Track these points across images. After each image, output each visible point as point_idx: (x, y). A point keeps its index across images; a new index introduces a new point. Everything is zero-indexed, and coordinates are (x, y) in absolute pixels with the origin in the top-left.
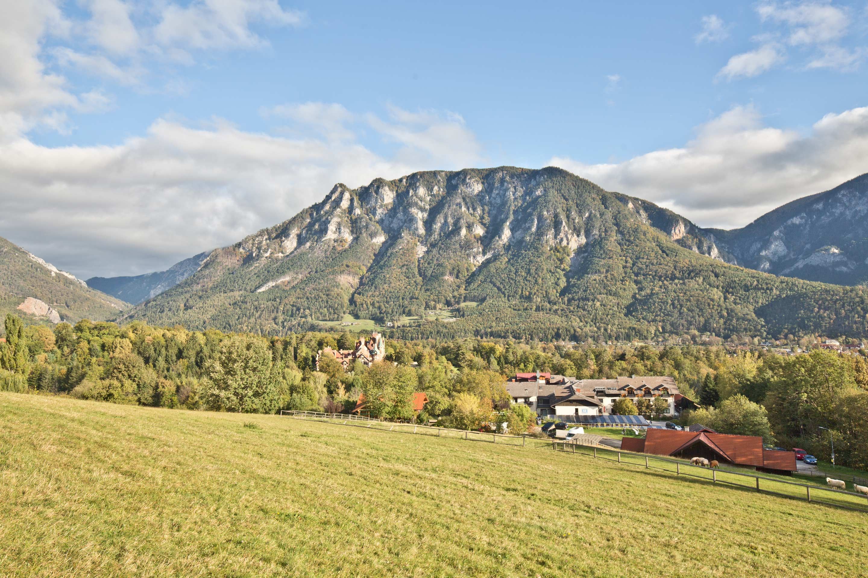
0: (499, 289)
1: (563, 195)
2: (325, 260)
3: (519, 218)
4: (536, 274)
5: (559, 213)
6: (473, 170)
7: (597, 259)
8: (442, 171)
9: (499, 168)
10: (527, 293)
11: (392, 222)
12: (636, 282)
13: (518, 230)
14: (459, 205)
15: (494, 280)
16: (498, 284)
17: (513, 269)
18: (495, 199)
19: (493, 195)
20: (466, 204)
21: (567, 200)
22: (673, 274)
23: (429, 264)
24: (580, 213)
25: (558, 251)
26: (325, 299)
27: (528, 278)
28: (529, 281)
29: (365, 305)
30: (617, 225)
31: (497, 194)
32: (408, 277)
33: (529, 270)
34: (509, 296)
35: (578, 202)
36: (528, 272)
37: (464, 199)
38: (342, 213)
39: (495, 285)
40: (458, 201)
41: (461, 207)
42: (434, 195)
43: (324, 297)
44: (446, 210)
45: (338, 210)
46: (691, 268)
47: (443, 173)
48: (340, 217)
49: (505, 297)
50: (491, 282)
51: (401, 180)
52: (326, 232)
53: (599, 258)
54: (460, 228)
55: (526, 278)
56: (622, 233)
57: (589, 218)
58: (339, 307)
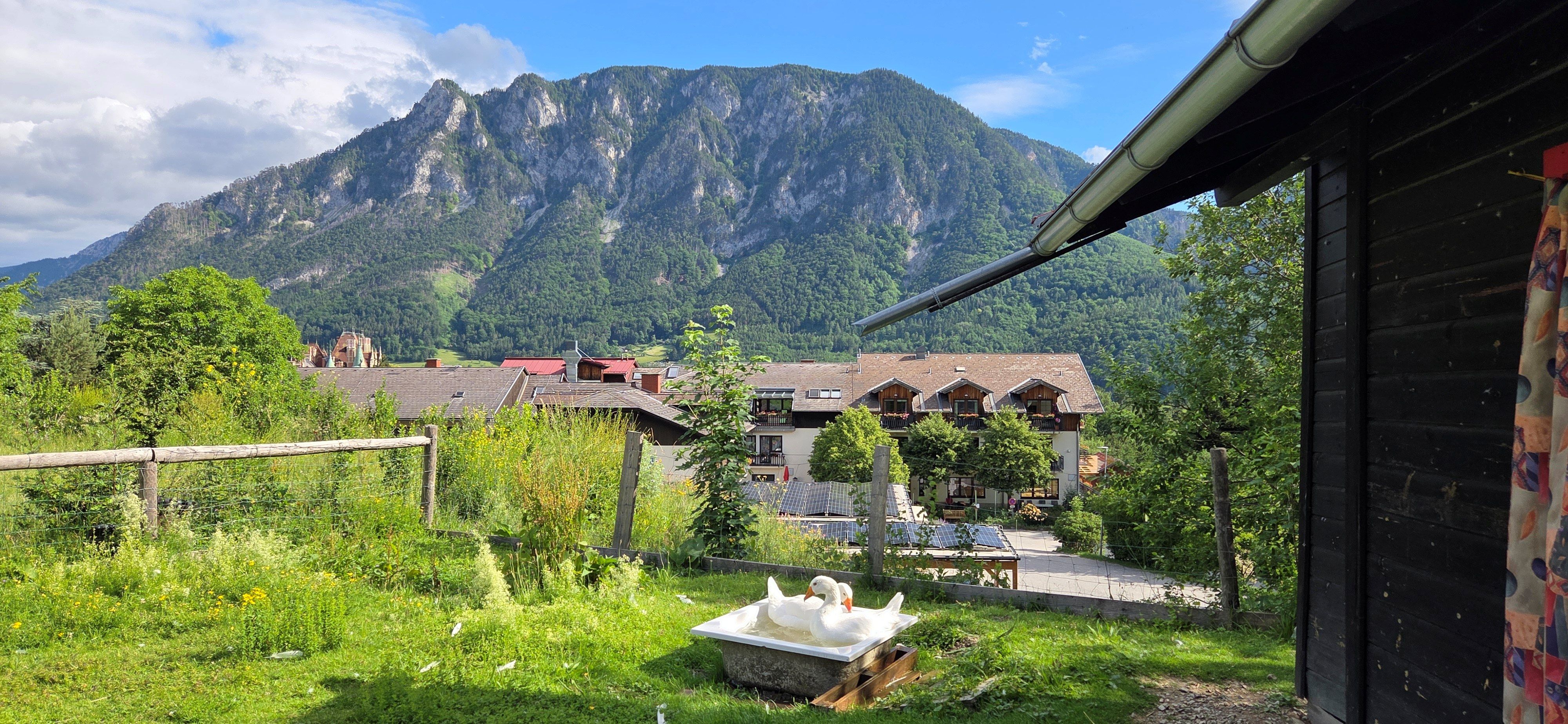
0: (763, 305)
1: (900, 126)
2: (404, 236)
3: (812, 168)
4: (838, 278)
5: (889, 160)
6: (725, 69)
7: (960, 254)
8: (663, 69)
9: (777, 67)
10: (819, 315)
11: (553, 166)
12: (1036, 301)
13: (809, 192)
14: (694, 137)
15: (754, 288)
16: (762, 296)
17: (793, 268)
18: (766, 129)
19: (763, 122)
20: (707, 136)
21: (907, 135)
22: (1106, 286)
23: (625, 252)
24: (932, 164)
25: (885, 236)
26: (396, 317)
27: (821, 288)
28: (824, 292)
29: (482, 330)
30: (1002, 188)
31: (771, 120)
32: (578, 278)
33: (826, 270)
34: (782, 320)
35: (930, 140)
36: (823, 274)
37: (704, 127)
38: (447, 142)
39: (755, 298)
40: (692, 129)
41: (695, 143)
42: (644, 115)
43: (396, 314)
44: (665, 145)
45: (440, 135)
46: (1141, 276)
47: (665, 73)
48: (443, 150)
49: (774, 320)
50: (748, 292)
51: (576, 82)
52: (411, 181)
53: (965, 251)
54: (693, 185)
55: (817, 285)
56: (1012, 206)
57: (950, 171)
58: (427, 333)
